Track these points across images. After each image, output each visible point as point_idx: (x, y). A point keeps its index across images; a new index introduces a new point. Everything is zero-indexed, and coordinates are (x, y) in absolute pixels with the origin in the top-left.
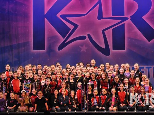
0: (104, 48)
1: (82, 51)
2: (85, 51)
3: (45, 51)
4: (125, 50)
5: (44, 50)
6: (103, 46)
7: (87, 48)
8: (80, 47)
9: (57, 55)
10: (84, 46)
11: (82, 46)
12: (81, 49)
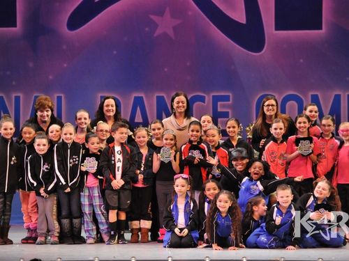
0: (244, 22)
1: (158, 32)
2: (171, 32)
3: (18, 29)
5: (16, 26)
6: (240, 16)
7: (177, 22)
8: (152, 17)
9: (65, 47)
10: (167, 14)
11: (160, 13)
12: (156, 26)
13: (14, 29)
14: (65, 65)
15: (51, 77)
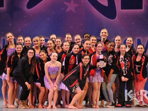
0: (107, 6)
1: (68, 10)
2: (74, 10)
3: (4, 8)
4: (142, 9)
5: (3, 7)
6: (105, 3)
7: (76, 5)
9: (25, 16)
10: (72, 2)
12: (67, 7)
13: (2, 8)
14: (26, 25)
15: (19, 30)
